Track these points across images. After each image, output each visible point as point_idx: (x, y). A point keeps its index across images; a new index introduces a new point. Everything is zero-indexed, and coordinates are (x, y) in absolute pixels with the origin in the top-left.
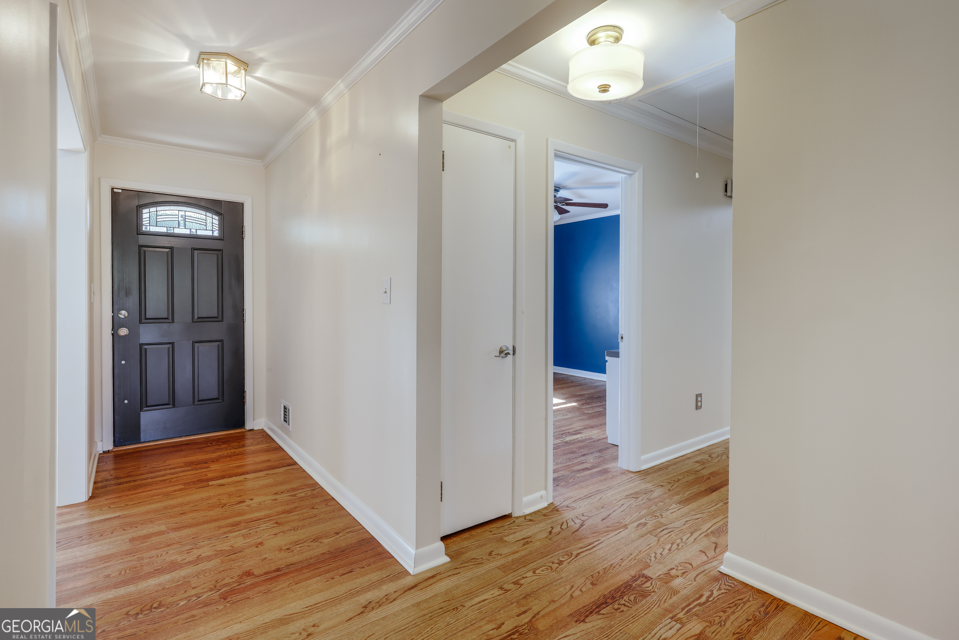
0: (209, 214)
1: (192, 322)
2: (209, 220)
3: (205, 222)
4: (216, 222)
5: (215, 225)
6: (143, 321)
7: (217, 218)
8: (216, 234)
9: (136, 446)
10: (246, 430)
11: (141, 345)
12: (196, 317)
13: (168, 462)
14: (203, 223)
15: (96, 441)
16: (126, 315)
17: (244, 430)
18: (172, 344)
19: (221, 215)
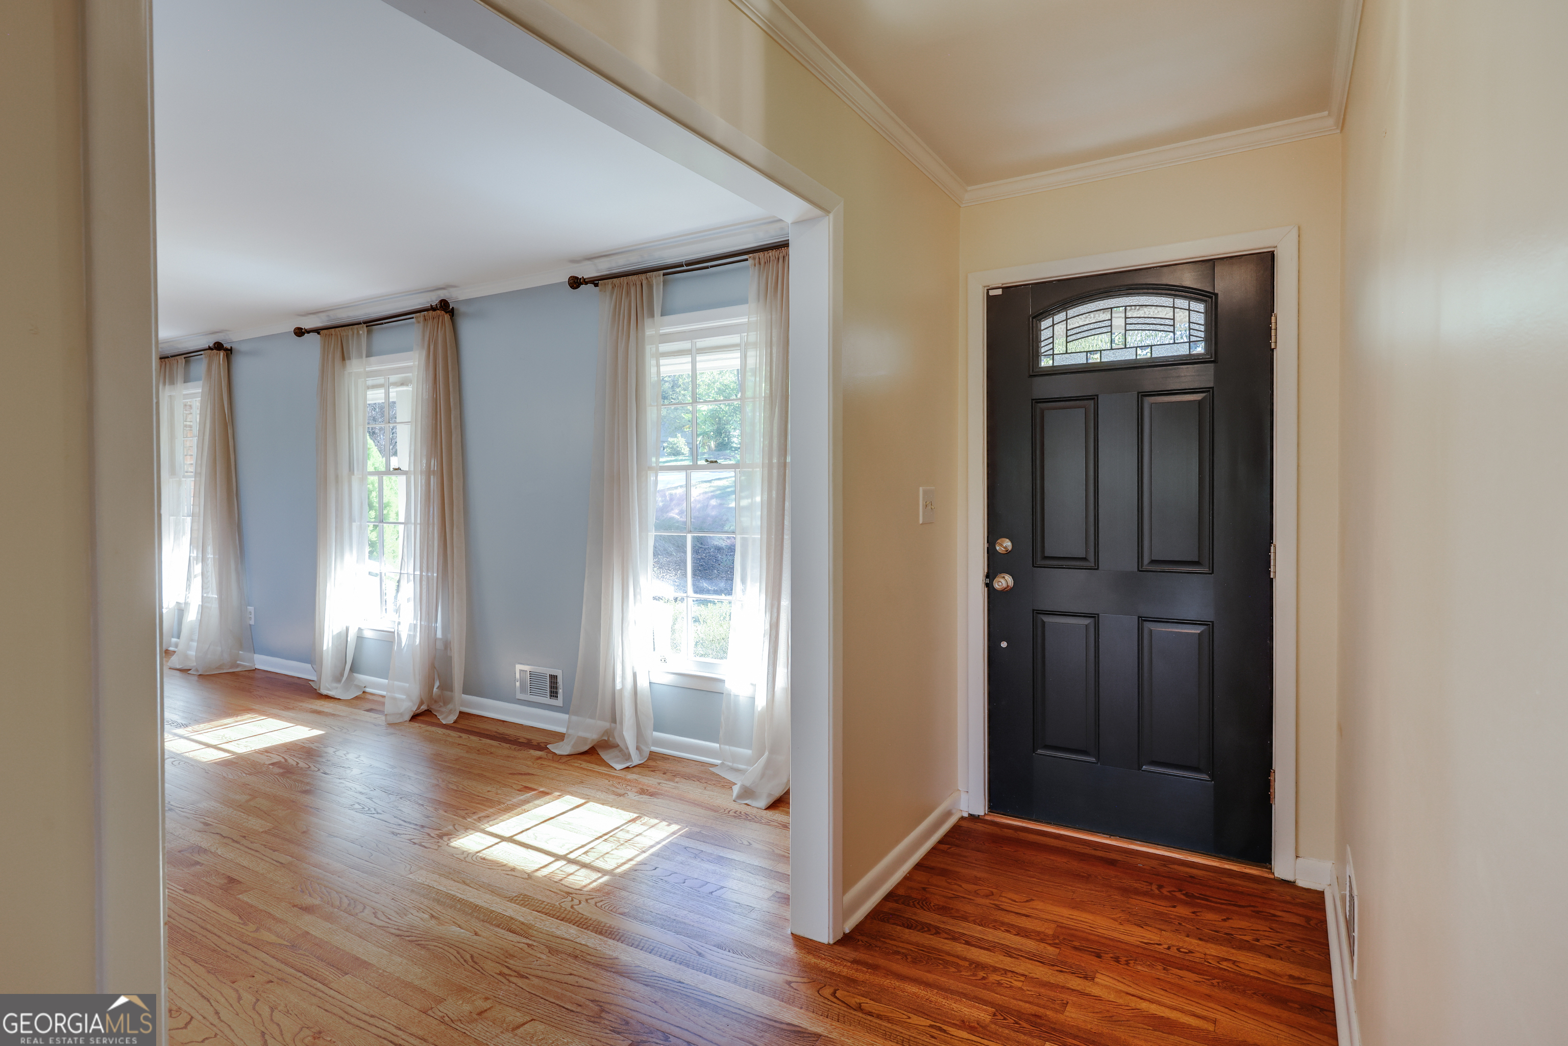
0: (1181, 303)
1: (1138, 570)
2: (1182, 316)
3: (1171, 322)
4: (1200, 318)
5: (1197, 327)
6: (1040, 562)
7: (1200, 307)
8: (1200, 349)
9: (1024, 825)
10: (1271, 876)
11: (1038, 612)
12: (1146, 560)
13: (1039, 905)
14: (1166, 328)
15: (959, 789)
16: (1010, 548)
17: (1266, 875)
18: (1094, 617)
19: (1211, 298)
